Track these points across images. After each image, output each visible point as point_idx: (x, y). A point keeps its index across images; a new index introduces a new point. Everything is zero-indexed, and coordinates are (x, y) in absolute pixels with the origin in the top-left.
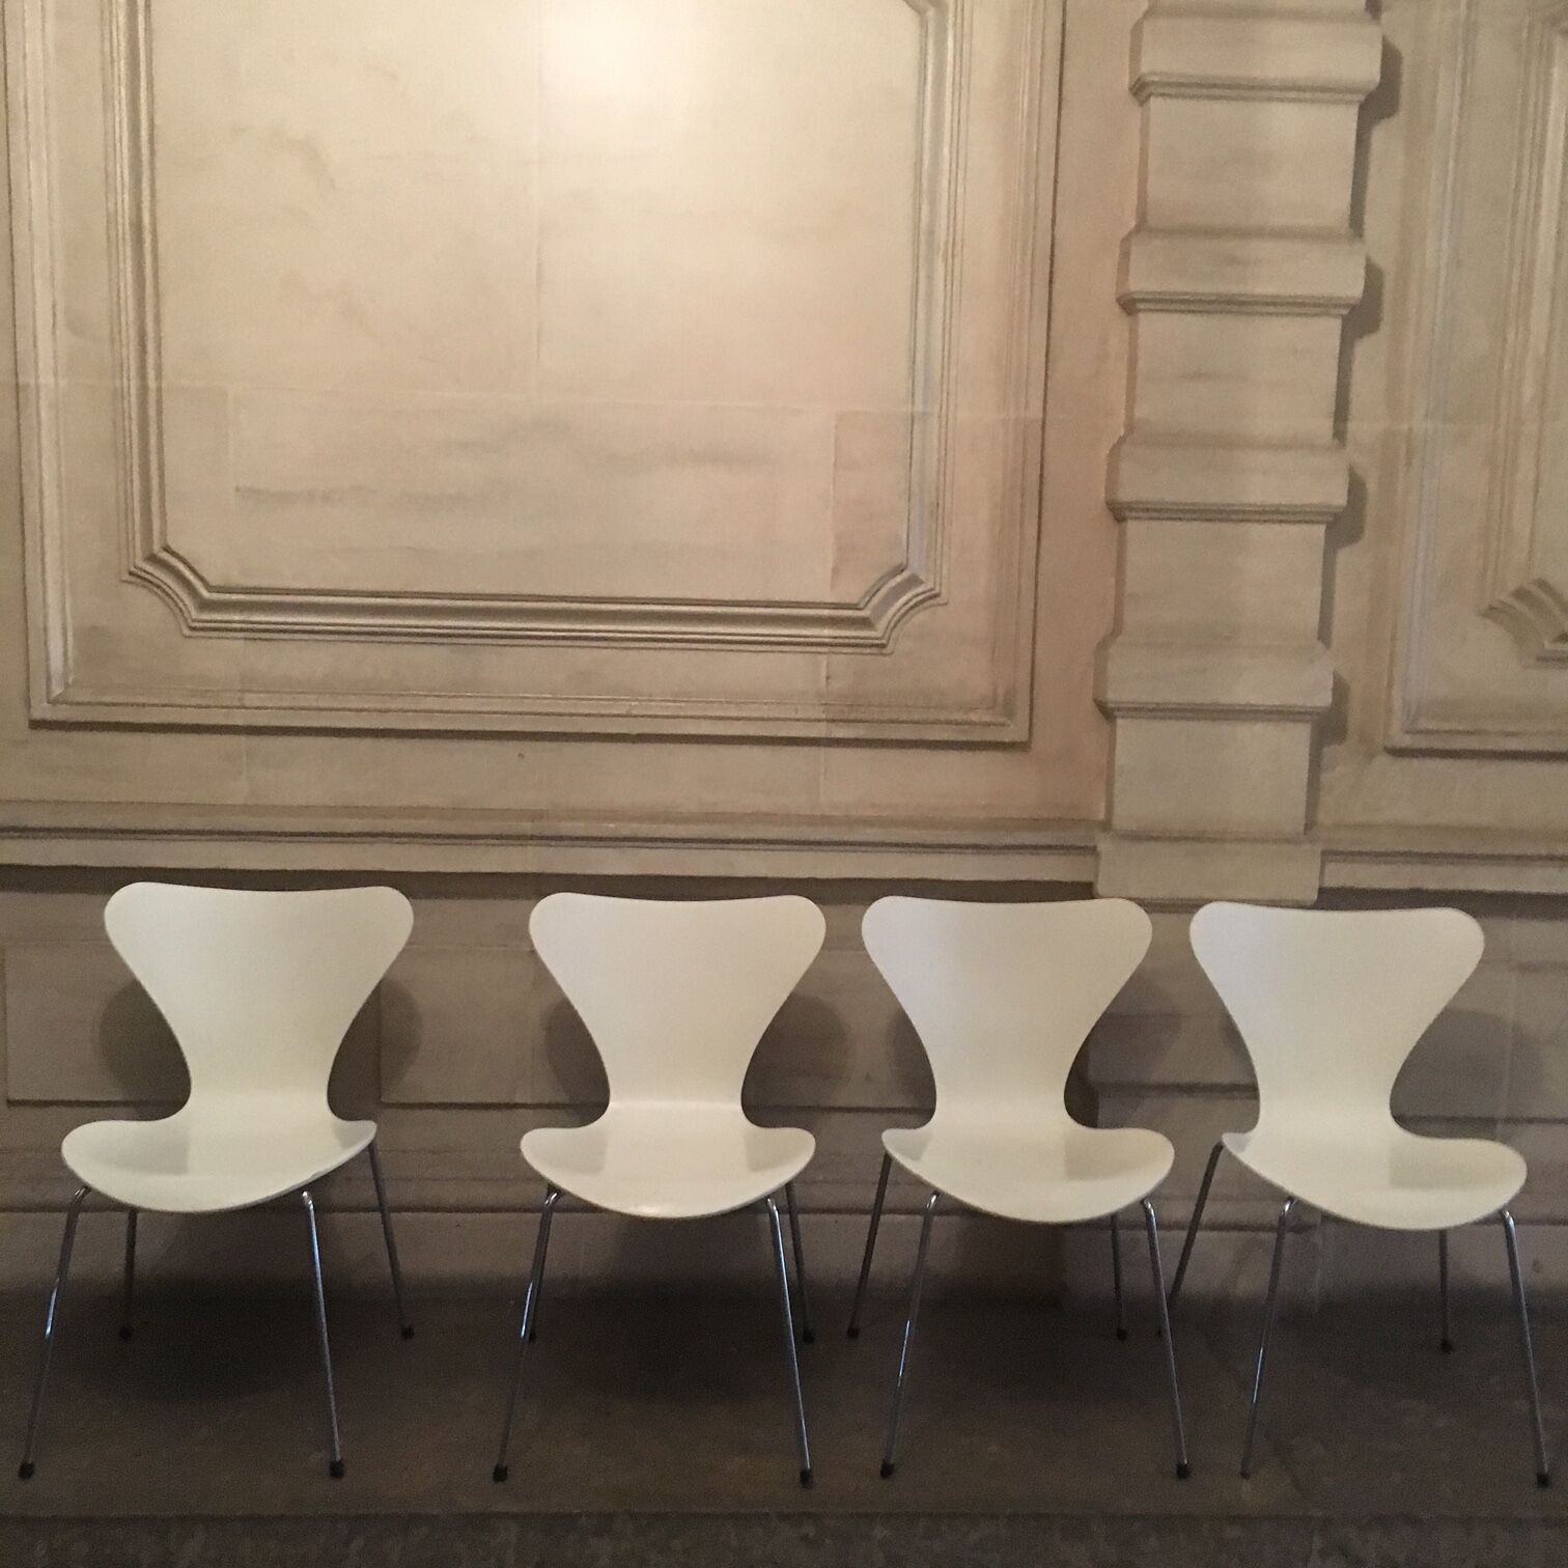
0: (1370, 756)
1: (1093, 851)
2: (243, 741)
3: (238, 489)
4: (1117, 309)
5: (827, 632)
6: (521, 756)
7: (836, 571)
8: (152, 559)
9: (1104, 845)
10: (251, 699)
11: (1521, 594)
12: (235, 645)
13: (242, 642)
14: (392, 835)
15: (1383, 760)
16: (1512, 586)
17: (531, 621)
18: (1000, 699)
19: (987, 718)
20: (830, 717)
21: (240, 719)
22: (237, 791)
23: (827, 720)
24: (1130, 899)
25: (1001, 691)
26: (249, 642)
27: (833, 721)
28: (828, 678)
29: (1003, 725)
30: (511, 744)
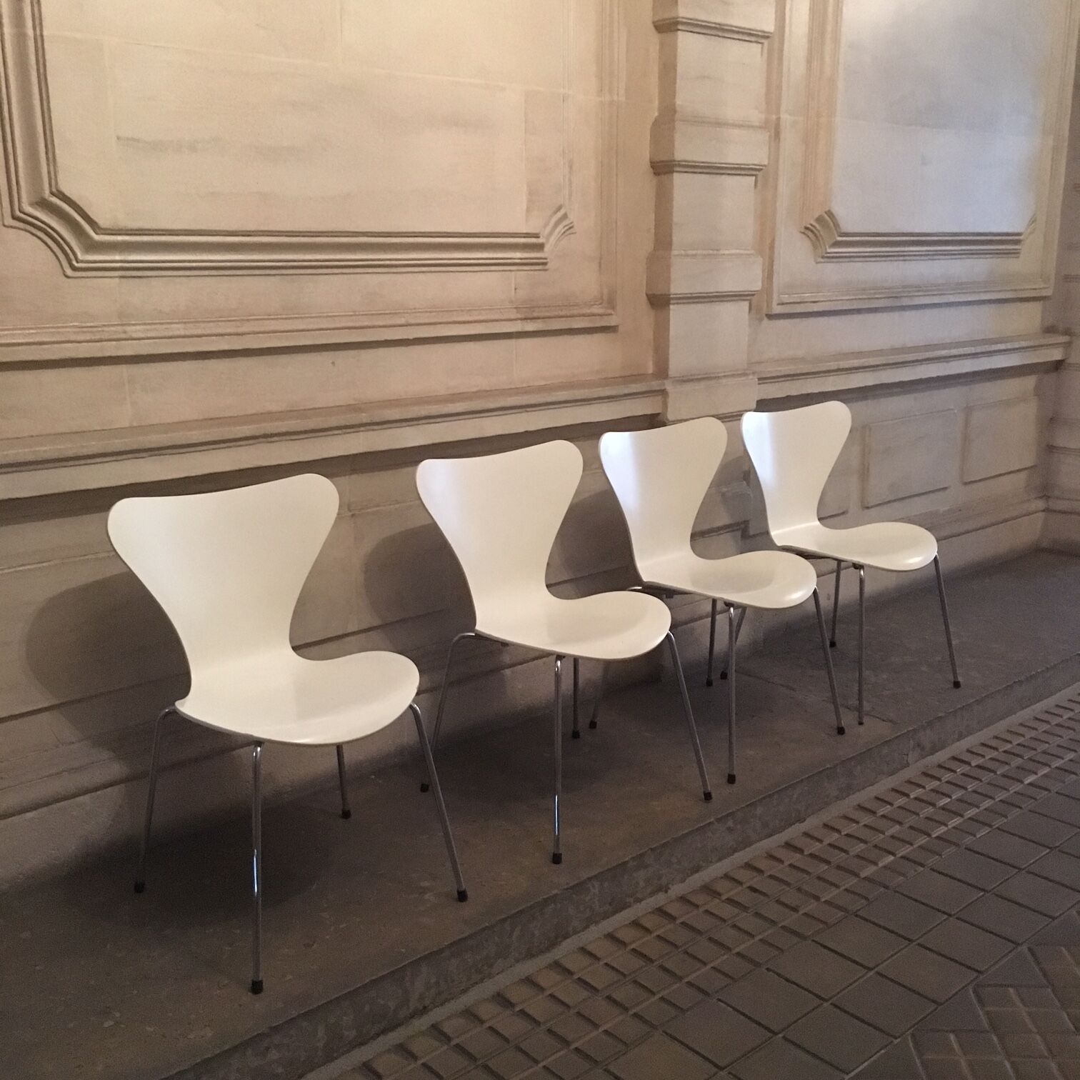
0: (761, 320)
1: (663, 393)
2: (124, 370)
3: (118, 138)
4: (653, 29)
5: (518, 255)
6: (333, 363)
7: (528, 210)
8: (43, 204)
9: (669, 387)
10: (135, 331)
11: (820, 220)
12: (111, 283)
13: (117, 280)
14: (265, 436)
15: (766, 321)
16: (816, 216)
17: (340, 253)
18: (605, 298)
19: (601, 311)
20: (523, 316)
21: (128, 349)
22: (123, 416)
23: (521, 319)
24: (713, 416)
25: (605, 291)
26: (123, 280)
27: (525, 319)
28: (515, 289)
29: (610, 314)
30: (325, 354)
